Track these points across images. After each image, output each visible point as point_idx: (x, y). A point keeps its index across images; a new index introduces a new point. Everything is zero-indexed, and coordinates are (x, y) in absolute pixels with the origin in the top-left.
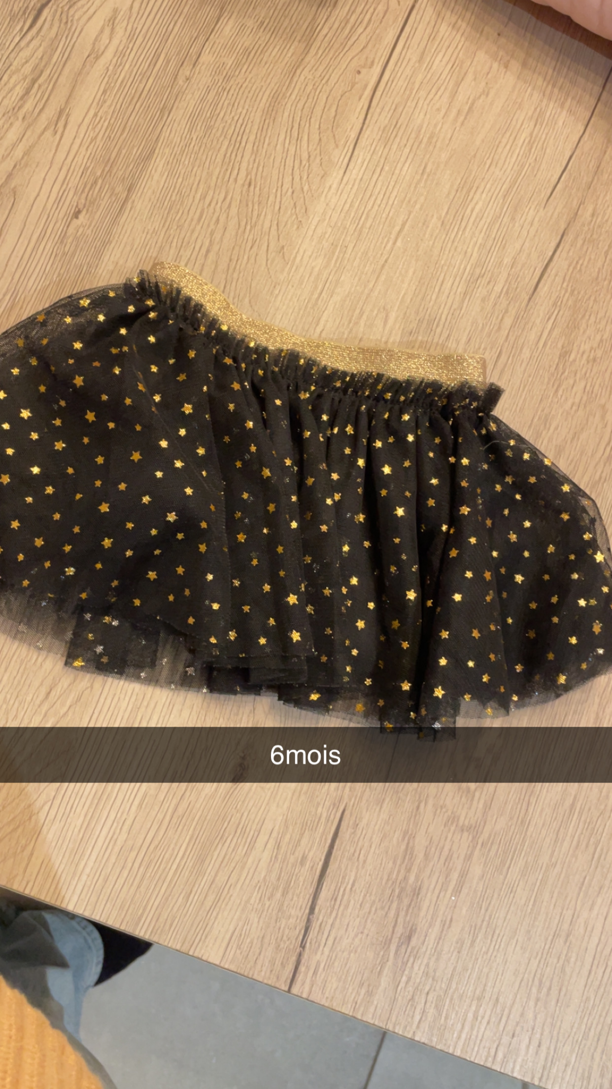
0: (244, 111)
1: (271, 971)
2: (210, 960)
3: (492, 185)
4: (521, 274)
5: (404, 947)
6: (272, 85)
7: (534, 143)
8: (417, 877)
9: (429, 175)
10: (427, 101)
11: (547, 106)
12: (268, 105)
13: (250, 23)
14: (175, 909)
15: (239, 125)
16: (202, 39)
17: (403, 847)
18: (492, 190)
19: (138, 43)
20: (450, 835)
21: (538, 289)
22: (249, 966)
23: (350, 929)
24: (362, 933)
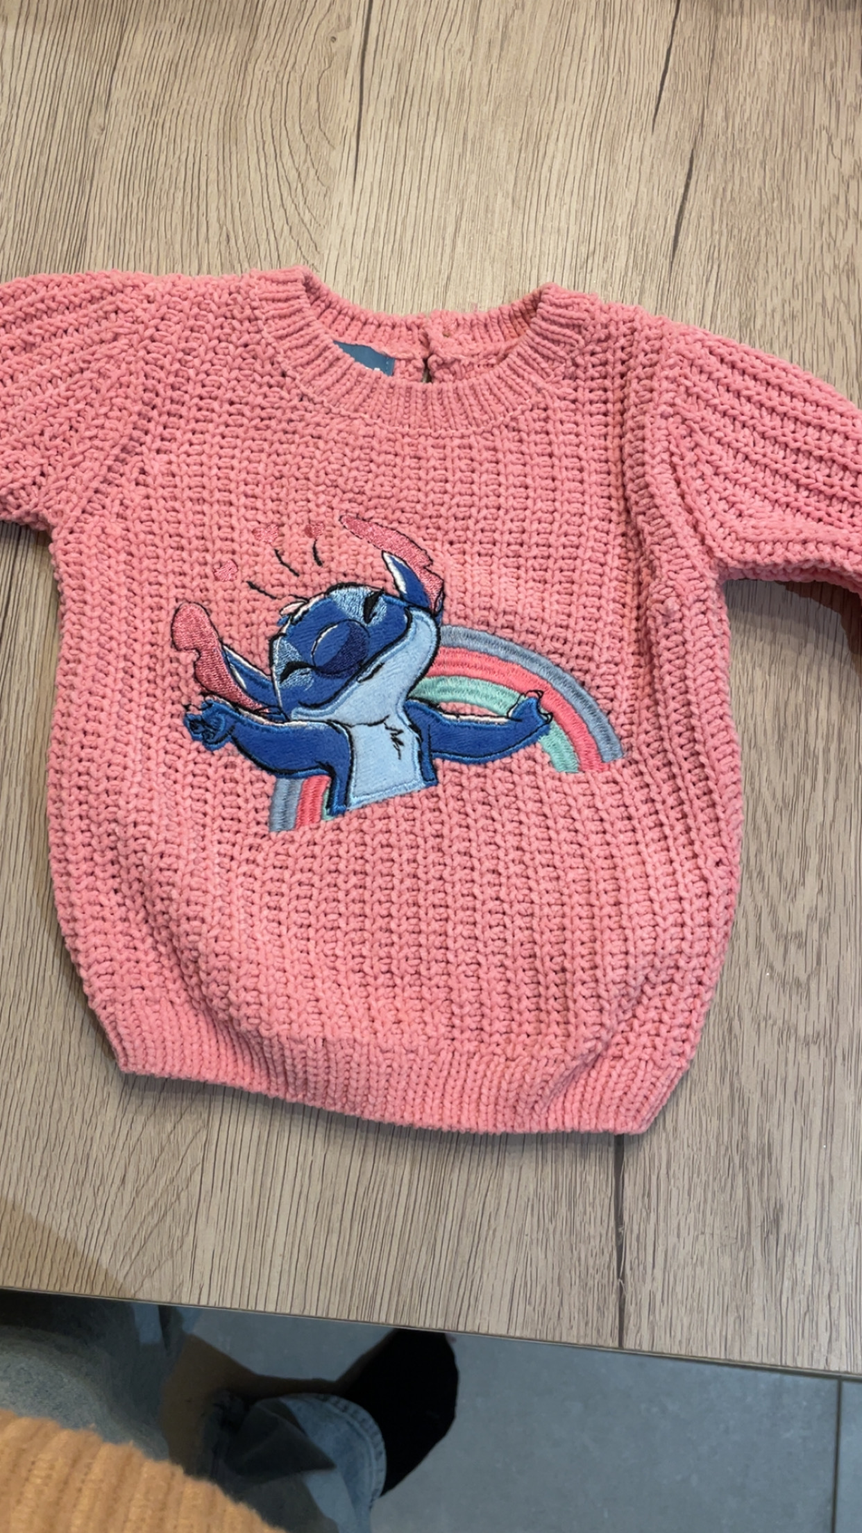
0: (192, 145)
1: (587, 1324)
2: (492, 1331)
3: (568, 125)
4: (647, 233)
5: (772, 1238)
6: (220, 97)
7: (609, 48)
8: (760, 1131)
9: (473, 143)
10: (442, 44)
12: (221, 126)
13: (166, 27)
14: (420, 1271)
15: (190, 165)
16: (107, 69)
17: (727, 1092)
18: (571, 132)
19: (23, 105)
20: (791, 1056)
21: (680, 245)
22: (551, 1326)
23: (684, 1233)
24: (703, 1233)
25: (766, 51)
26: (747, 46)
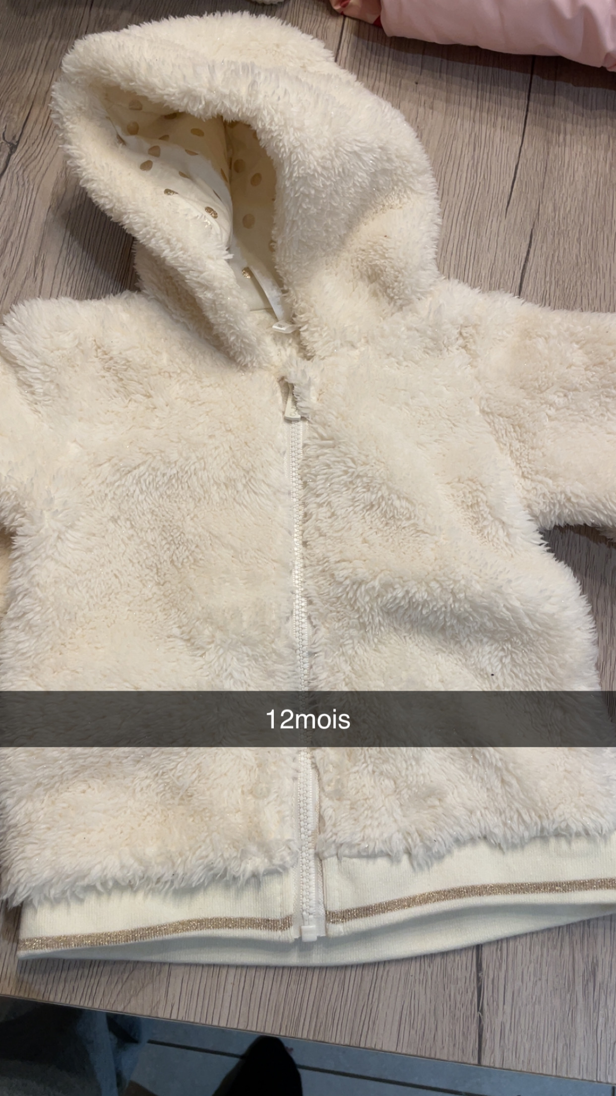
1: (454, 1045)
2: (385, 1048)
3: (450, 211)
5: (591, 985)
7: (478, 162)
11: (480, 129)
14: (333, 1000)
18: (451, 216)
22: (428, 1046)
23: (526, 977)
24: (540, 979)
25: (581, 168)
26: (568, 165)
